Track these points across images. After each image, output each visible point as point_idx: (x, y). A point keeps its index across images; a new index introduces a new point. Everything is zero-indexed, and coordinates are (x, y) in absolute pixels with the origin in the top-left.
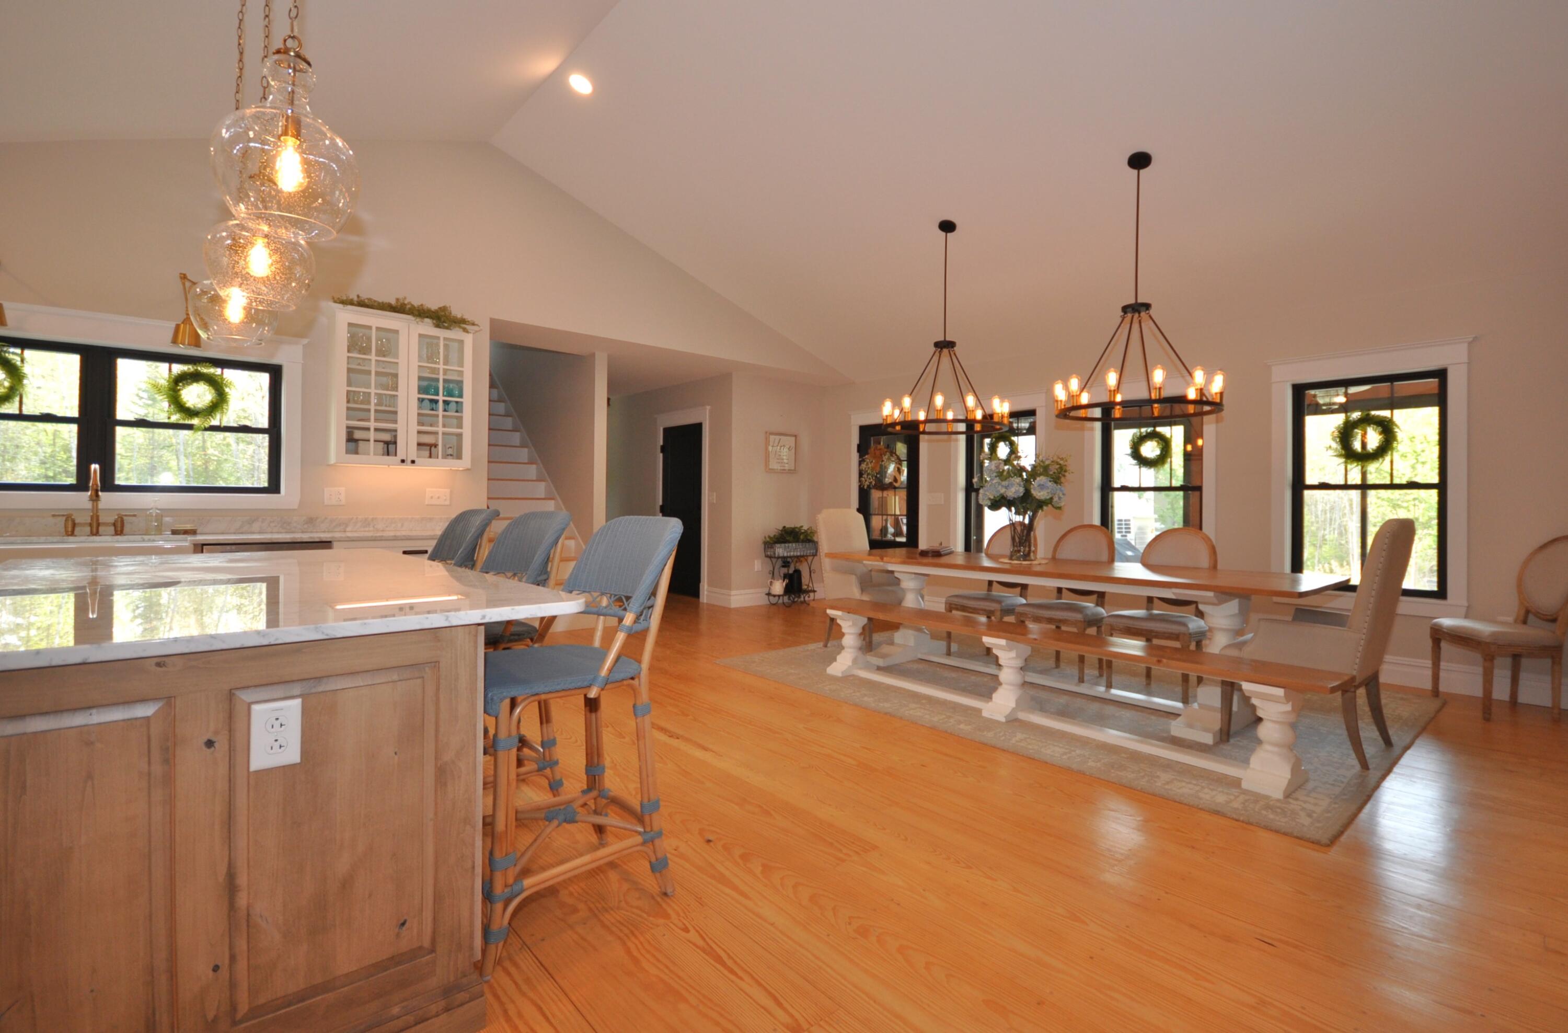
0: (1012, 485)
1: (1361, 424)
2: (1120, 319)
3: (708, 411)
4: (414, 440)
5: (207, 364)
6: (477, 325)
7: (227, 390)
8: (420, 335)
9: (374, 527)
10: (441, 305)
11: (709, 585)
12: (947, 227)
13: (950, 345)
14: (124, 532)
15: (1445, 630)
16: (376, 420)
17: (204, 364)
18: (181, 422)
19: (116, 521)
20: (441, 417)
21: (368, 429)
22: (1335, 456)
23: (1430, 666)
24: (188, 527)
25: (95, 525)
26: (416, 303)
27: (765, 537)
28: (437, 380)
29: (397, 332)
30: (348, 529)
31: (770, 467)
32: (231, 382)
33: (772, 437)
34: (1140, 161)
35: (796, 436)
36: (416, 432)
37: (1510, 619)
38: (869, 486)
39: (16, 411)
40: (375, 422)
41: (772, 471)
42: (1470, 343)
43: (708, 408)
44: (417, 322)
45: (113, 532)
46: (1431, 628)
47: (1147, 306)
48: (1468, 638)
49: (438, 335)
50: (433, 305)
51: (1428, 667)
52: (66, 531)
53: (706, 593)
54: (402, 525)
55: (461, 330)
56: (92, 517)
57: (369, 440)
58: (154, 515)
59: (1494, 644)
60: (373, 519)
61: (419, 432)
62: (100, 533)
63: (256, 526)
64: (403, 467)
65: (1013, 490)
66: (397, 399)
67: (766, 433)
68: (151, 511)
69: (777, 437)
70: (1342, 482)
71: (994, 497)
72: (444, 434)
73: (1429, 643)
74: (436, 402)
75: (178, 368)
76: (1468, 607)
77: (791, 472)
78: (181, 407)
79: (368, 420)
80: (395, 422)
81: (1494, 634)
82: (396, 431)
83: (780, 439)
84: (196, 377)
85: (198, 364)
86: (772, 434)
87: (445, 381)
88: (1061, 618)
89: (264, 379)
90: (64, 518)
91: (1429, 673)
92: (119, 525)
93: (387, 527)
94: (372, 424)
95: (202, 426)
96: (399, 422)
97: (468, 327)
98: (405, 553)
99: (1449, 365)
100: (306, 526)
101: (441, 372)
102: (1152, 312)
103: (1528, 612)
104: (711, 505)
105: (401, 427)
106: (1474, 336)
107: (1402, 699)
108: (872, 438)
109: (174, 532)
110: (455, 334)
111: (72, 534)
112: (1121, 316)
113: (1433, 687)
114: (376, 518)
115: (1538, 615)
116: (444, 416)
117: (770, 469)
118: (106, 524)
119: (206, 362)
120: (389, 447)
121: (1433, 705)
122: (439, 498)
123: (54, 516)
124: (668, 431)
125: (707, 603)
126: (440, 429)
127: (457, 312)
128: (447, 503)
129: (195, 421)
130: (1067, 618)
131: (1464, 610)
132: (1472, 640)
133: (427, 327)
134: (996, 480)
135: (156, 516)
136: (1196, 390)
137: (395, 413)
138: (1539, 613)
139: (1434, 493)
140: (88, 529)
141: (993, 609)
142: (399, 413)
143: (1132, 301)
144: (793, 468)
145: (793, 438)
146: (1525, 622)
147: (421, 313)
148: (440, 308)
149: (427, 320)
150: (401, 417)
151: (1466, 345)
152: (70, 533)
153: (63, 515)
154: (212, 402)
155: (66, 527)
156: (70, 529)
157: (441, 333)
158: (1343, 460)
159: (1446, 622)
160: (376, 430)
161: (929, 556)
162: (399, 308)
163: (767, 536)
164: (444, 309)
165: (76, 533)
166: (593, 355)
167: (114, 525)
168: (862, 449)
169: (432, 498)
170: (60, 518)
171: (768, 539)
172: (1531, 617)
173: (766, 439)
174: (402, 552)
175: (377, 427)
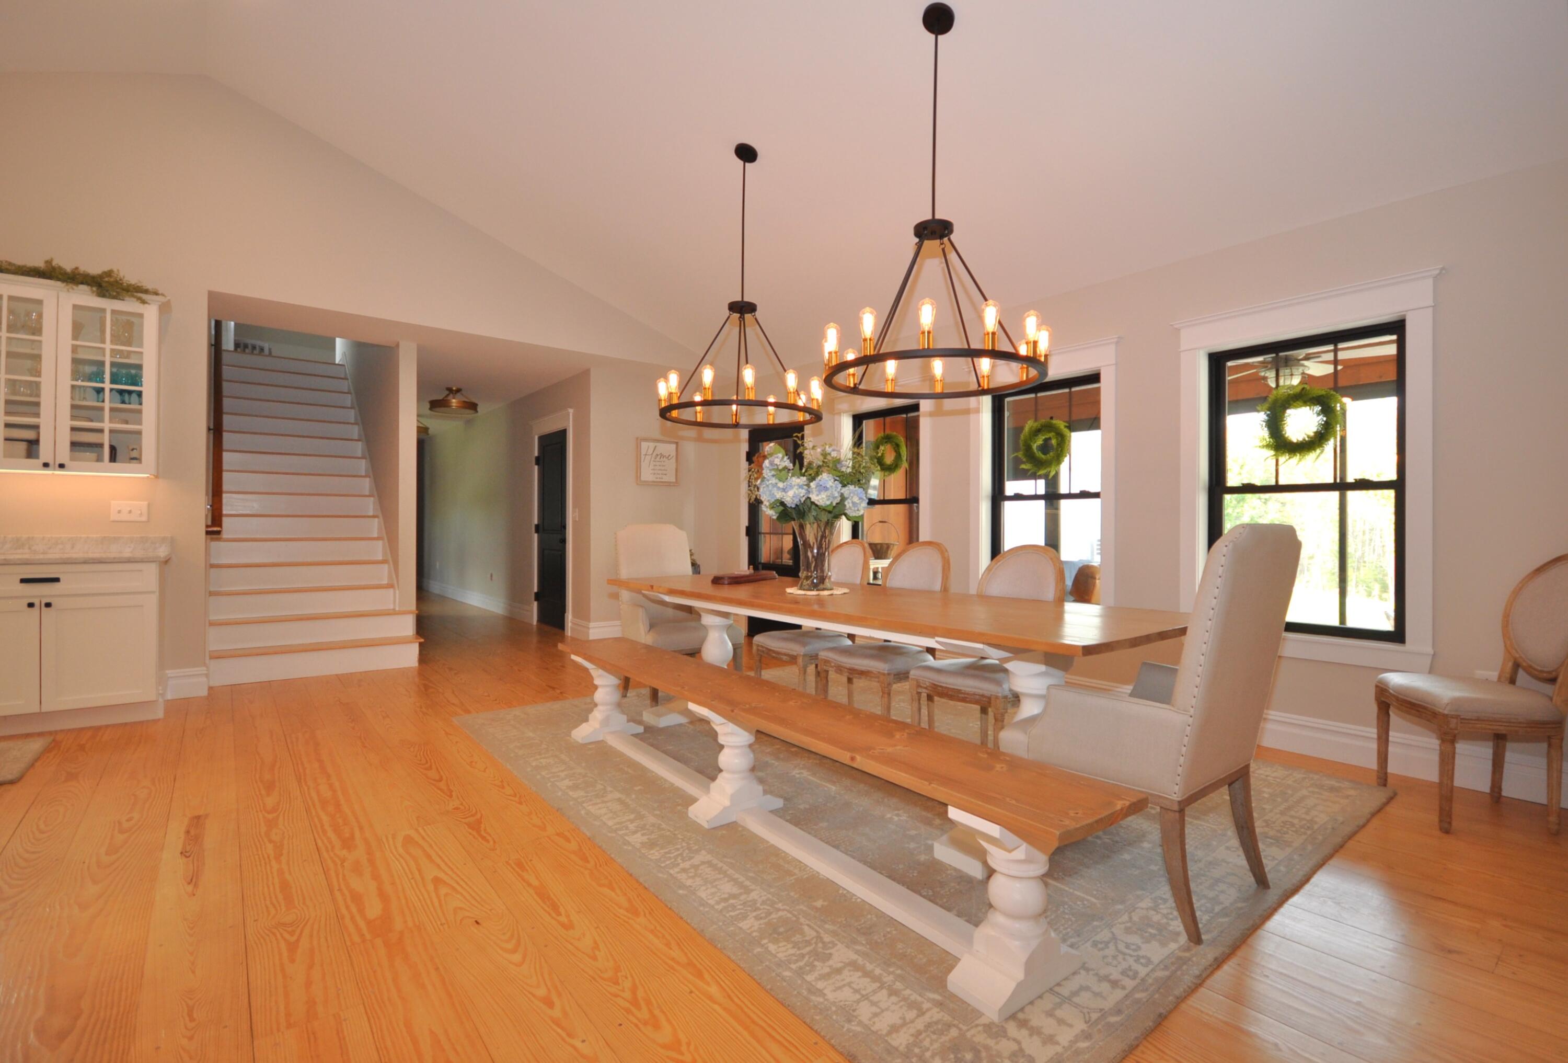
0: (791, 487)
1: (1294, 402)
3: (571, 415)
4: (65, 438)
6: (163, 295)
8: (75, 307)
9: (30, 548)
10: (106, 269)
11: (574, 616)
12: (746, 153)
15: (1391, 691)
16: (8, 413)
20: (107, 410)
22: (1263, 446)
23: (1375, 736)
26: (68, 267)
28: (102, 363)
29: (40, 302)
31: (643, 479)
33: (644, 445)
34: (939, 21)
36: (69, 429)
37: (1494, 675)
40: (6, 415)
41: (647, 484)
42: (1436, 278)
43: (571, 411)
44: (68, 291)
46: (1377, 686)
48: (1419, 706)
49: (103, 306)
50: (95, 270)
51: (1372, 738)
53: (570, 624)
54: (73, 547)
55: (135, 299)
59: (1457, 717)
61: (73, 429)
64: (47, 472)
65: (791, 493)
66: (40, 387)
67: (637, 439)
69: (651, 445)
70: (1272, 482)
72: (111, 431)
73: (1374, 708)
74: (103, 389)
76: (1434, 655)
77: (672, 484)
80: (37, 415)
81: (1455, 701)
82: (38, 426)
83: (656, 447)
86: (646, 440)
87: (113, 364)
88: (863, 668)
91: (1374, 746)
93: (50, 548)
96: (41, 416)
97: (144, 296)
98: (23, 581)
99: (1407, 311)
101: (108, 353)
103: (1517, 666)
104: (574, 522)
105: (45, 421)
106: (1441, 266)
107: (1332, 789)
110: (128, 305)
113: (1378, 768)
114: (33, 538)
115: (1532, 672)
116: (112, 409)
117: (642, 482)
120: (32, 447)
121: (1380, 796)
122: (130, 512)
124: (540, 439)
125: (571, 637)
126: (107, 425)
127: (130, 276)
128: (144, 518)
130: (870, 669)
131: (1428, 661)
132: (1425, 708)
133: (85, 297)
137: (38, 404)
138: (1531, 667)
139: (1390, 494)
141: (795, 653)
142: (42, 404)
144: (674, 481)
145: (671, 445)
146: (1512, 681)
147: (74, 278)
148: (105, 273)
149: (82, 287)
150: (46, 410)
151: (1430, 282)
157: (109, 305)
158: (1272, 452)
159: (1396, 679)
161: (723, 584)
162: (49, 273)
164: (109, 273)
166: (398, 345)
168: (753, 456)
172: (1521, 674)
173: (638, 448)
174: (19, 581)
175: (7, 422)
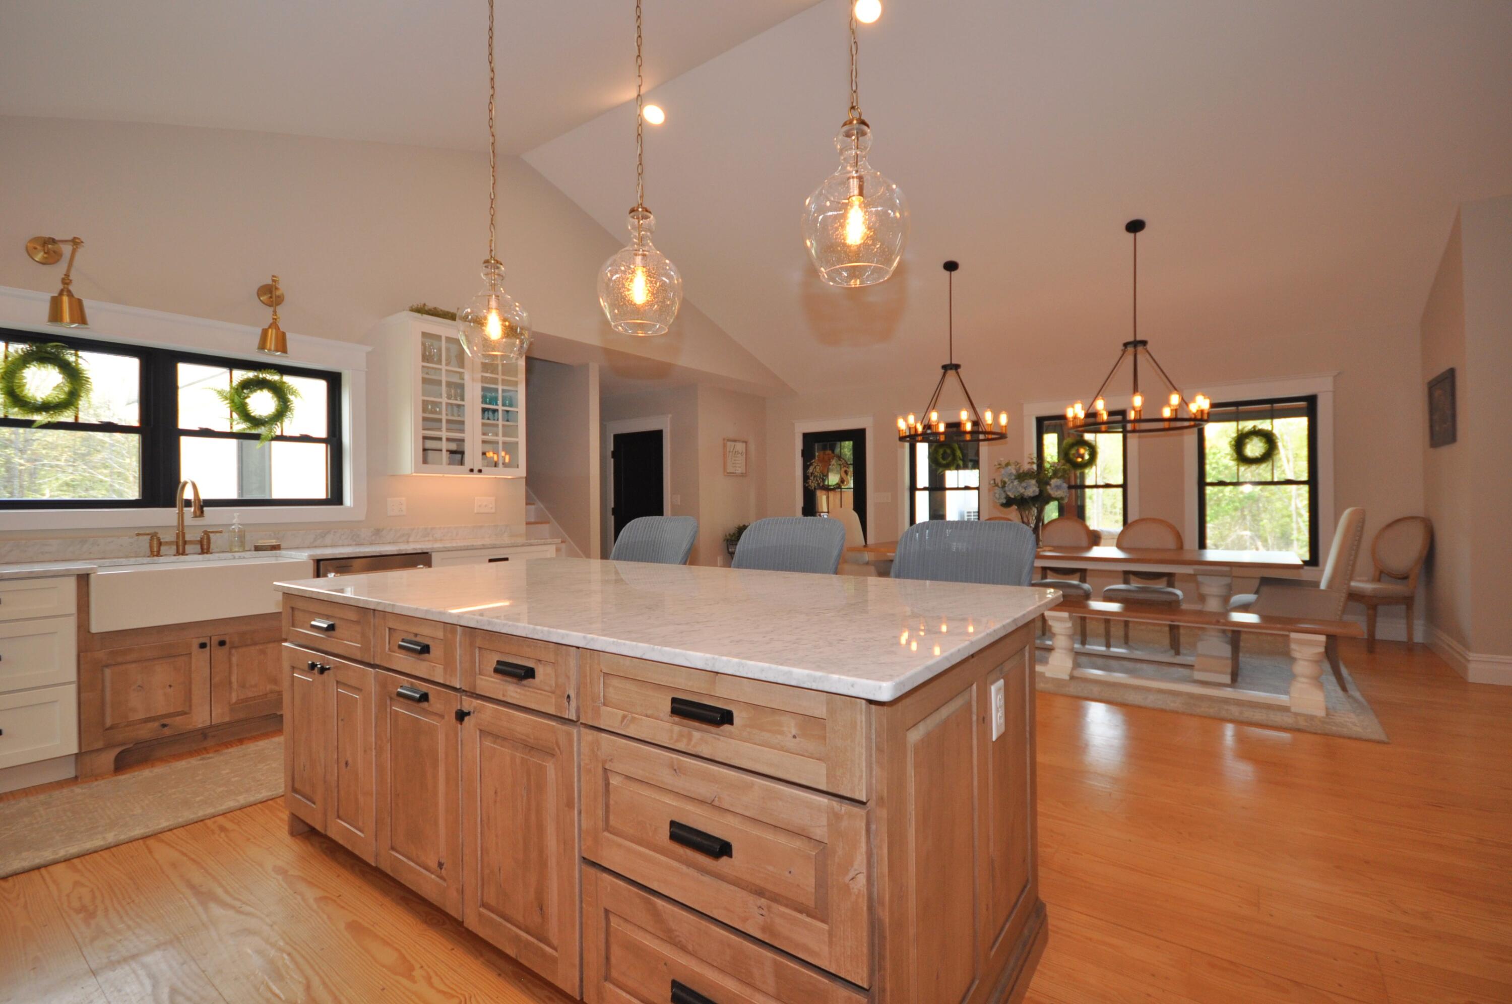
0: (1030, 486)
1: (1251, 435)
2: (1120, 353)
3: (668, 419)
4: (478, 449)
5: (272, 371)
7: (291, 397)
9: (433, 537)
12: (951, 266)
13: (956, 367)
14: (211, 550)
16: (448, 430)
17: (269, 371)
18: (248, 431)
19: (202, 539)
20: (500, 427)
21: (440, 439)
22: (1231, 460)
24: (274, 542)
25: (181, 543)
27: (726, 536)
28: (497, 390)
30: (411, 539)
31: (728, 471)
32: (296, 390)
33: (729, 443)
34: (1135, 226)
35: (746, 442)
36: (481, 442)
38: (815, 488)
39: (71, 420)
40: (447, 432)
41: (729, 475)
42: (1335, 377)
43: (669, 416)
45: (200, 551)
47: (1144, 343)
52: (152, 551)
54: (457, 534)
56: (178, 535)
57: (441, 450)
58: (237, 531)
59: (1375, 597)
60: (432, 529)
61: (484, 442)
62: (187, 552)
63: (328, 540)
64: (471, 476)
65: (1031, 490)
66: (464, 410)
67: (724, 439)
68: (233, 527)
69: (733, 444)
70: (1236, 480)
71: (1015, 496)
72: (503, 443)
74: (497, 412)
75: (240, 375)
77: (743, 475)
78: (246, 415)
79: (440, 429)
80: (462, 431)
82: (463, 440)
83: (735, 446)
84: (261, 384)
85: (263, 370)
86: (729, 440)
87: (503, 391)
89: (321, 386)
90: (149, 537)
92: (205, 543)
94: (444, 434)
95: (270, 436)
96: (466, 432)
98: (491, 561)
99: (1318, 393)
100: (373, 538)
101: (500, 382)
102: (1149, 347)
104: (673, 505)
105: (467, 436)
106: (1338, 372)
108: (816, 445)
109: (257, 548)
111: (158, 554)
112: (1122, 350)
115: (1391, 575)
116: (503, 426)
117: (728, 473)
118: (192, 542)
119: (271, 369)
120: (457, 455)
122: (486, 506)
123: (138, 535)
124: (617, 437)
126: (501, 439)
128: (493, 511)
129: (262, 430)
134: (1016, 482)
135: (238, 532)
136: (1172, 410)
137: (463, 423)
138: (1391, 573)
139: (1305, 486)
140: (198, 547)
142: (466, 423)
143: (1131, 339)
144: (744, 472)
145: (744, 444)
146: (1380, 581)
150: (467, 426)
151: (1332, 378)
152: (155, 553)
153: (148, 534)
154: (277, 410)
155: (151, 547)
156: (155, 549)
158: (1237, 463)
160: (448, 440)
163: (727, 534)
165: (162, 552)
166: (586, 365)
167: (201, 542)
168: (808, 455)
169: (480, 506)
170: (146, 537)
171: (728, 537)
173: (725, 446)
174: (488, 561)
175: (448, 437)
